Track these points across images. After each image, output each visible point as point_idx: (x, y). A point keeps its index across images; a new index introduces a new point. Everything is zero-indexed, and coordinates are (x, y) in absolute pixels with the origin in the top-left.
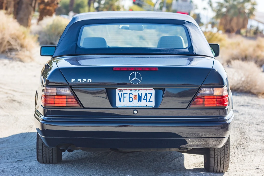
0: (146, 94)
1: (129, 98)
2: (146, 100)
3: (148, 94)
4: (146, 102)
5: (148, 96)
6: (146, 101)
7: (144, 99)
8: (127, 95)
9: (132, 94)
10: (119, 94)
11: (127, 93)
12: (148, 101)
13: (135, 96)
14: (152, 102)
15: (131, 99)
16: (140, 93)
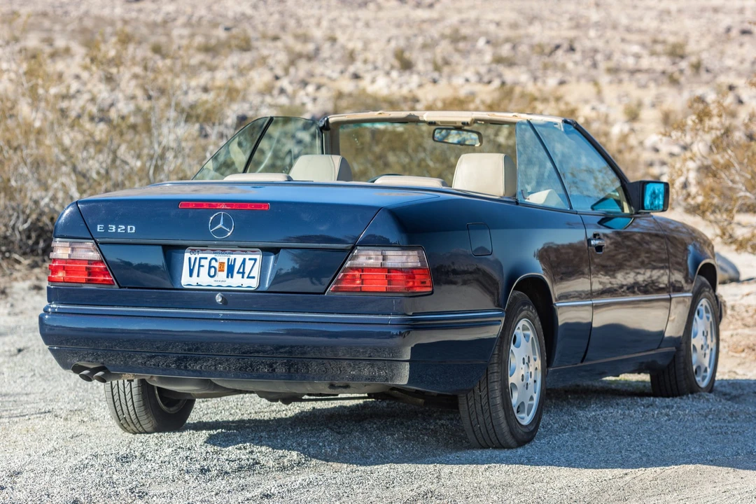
0: (244, 260)
1: (210, 267)
2: (243, 273)
3: (247, 260)
4: (243, 277)
5: (249, 264)
6: (241, 275)
7: (238, 272)
8: (205, 263)
9: (216, 261)
10: (190, 259)
11: (206, 258)
12: (246, 275)
13: (222, 264)
14: (254, 278)
15: (213, 270)
16: (232, 258)
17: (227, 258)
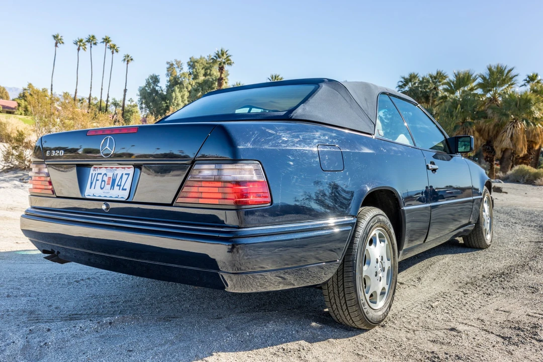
0: (122, 175)
1: (102, 181)
2: (120, 186)
3: (124, 174)
4: (119, 189)
5: (125, 177)
8: (100, 177)
9: (106, 175)
10: (92, 174)
11: (101, 174)
12: (121, 187)
13: (109, 178)
14: (125, 189)
15: (103, 183)
16: (116, 172)
17: (112, 173)
